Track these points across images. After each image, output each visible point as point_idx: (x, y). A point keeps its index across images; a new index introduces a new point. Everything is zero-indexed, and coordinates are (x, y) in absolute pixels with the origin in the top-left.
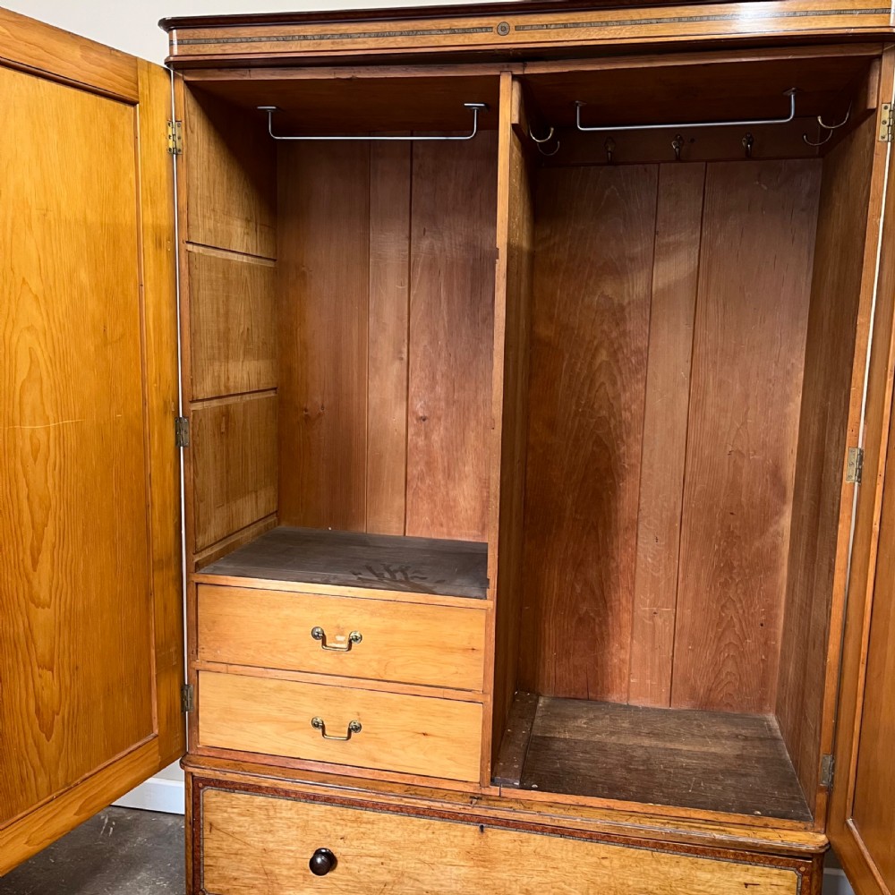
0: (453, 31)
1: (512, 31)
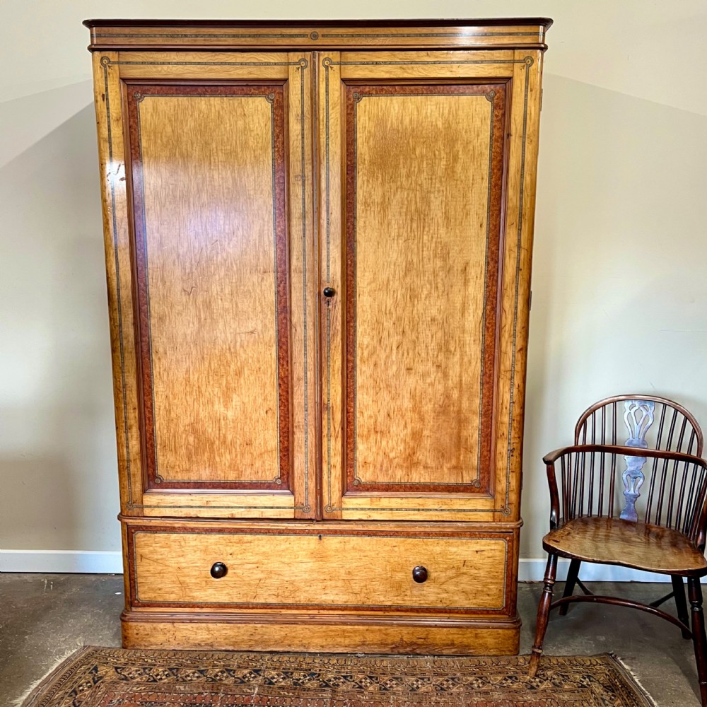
0: (283, 36)
1: (320, 38)
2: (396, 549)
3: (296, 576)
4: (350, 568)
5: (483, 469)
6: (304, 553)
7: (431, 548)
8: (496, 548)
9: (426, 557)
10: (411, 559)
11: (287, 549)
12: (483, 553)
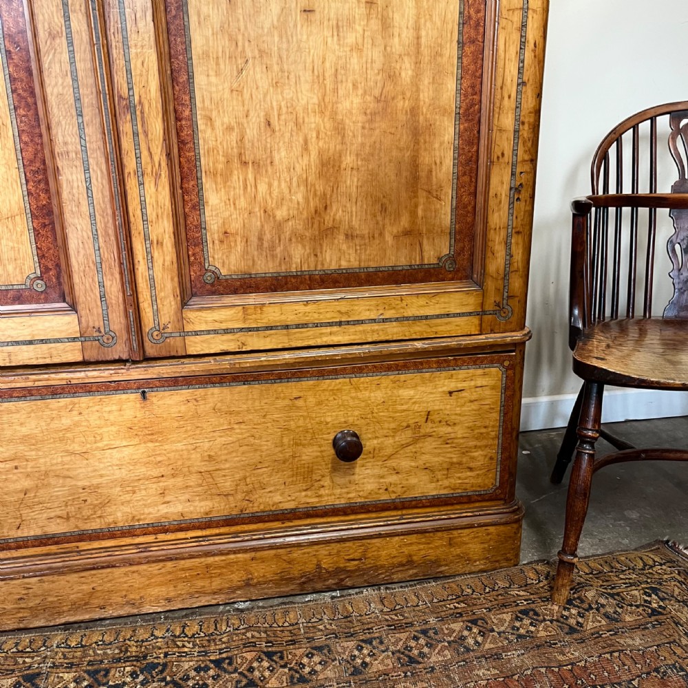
2: (300, 403)
3: (101, 476)
4: (210, 449)
5: (460, 232)
6: (114, 429)
7: (367, 394)
8: (484, 383)
9: (356, 413)
10: (329, 419)
11: (77, 424)
12: (464, 394)
